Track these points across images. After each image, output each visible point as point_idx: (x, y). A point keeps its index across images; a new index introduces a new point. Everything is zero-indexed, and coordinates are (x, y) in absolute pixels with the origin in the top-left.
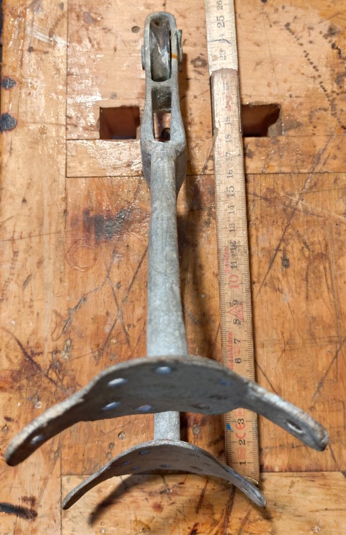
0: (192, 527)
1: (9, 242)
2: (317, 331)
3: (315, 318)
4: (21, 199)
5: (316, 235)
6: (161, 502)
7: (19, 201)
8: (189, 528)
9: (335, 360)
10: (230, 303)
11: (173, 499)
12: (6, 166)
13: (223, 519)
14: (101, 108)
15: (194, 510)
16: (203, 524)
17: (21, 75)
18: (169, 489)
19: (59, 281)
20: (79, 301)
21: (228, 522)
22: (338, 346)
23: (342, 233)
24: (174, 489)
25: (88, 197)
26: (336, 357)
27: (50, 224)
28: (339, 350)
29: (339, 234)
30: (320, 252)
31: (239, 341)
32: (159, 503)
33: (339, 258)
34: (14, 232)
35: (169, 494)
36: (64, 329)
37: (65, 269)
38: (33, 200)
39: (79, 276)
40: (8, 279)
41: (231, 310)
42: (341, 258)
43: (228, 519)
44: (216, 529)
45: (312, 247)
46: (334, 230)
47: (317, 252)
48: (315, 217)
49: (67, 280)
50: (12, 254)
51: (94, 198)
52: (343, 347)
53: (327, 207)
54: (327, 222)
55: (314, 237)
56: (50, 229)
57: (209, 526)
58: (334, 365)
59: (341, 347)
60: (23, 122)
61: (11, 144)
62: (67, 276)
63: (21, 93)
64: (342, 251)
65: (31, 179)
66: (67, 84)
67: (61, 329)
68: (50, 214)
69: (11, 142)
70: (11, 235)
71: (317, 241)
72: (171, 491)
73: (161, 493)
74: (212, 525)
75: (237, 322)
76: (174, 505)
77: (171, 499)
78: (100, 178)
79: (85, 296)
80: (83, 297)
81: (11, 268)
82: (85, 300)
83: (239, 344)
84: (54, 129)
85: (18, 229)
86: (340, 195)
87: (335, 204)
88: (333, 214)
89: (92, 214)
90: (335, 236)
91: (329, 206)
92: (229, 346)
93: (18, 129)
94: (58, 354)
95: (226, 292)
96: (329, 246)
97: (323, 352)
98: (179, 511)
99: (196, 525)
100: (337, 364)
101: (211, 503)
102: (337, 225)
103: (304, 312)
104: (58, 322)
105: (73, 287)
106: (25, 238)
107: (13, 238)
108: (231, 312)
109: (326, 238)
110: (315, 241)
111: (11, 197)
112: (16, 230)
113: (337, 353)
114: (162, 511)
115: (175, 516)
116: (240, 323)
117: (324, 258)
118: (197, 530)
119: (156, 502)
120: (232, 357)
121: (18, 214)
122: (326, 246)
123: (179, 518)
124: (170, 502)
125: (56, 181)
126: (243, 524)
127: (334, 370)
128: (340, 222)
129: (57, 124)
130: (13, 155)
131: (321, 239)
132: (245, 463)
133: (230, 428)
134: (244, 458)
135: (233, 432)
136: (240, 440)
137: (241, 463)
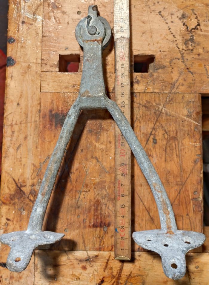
0: (101, 279)
1: (10, 126)
2: (170, 178)
3: (169, 172)
4: (17, 103)
5: (172, 127)
6: (86, 265)
7: (15, 104)
8: (100, 279)
9: (179, 194)
10: (120, 164)
11: (92, 264)
12: (9, 85)
13: (118, 275)
14: (60, 55)
15: (103, 270)
16: (107, 278)
17: (18, 36)
18: (90, 259)
19: (35, 148)
20: (45, 159)
21: (120, 277)
22: (181, 187)
23: (185, 126)
24: (93, 259)
25: (52, 102)
26: (180, 193)
27: (31, 117)
28: (181, 189)
29: (184, 126)
30: (173, 136)
31: (124, 185)
32: (85, 266)
33: (183, 140)
34: (13, 121)
35: (90, 261)
36: (37, 173)
37: (38, 141)
38: (23, 104)
39: (46, 146)
40: (9, 146)
41: (120, 168)
42: (184, 140)
43: (120, 275)
44: (114, 280)
45: (169, 133)
46: (181, 125)
47: (171, 136)
48: (171, 117)
49: (39, 147)
50: (11, 132)
51: (55, 104)
52: (183, 187)
53: (178, 112)
54: (177, 120)
55: (170, 128)
56: (31, 120)
57: (110, 278)
58: (178, 196)
59: (182, 187)
60: (19, 62)
61: (12, 73)
62: (40, 145)
63: (18, 46)
64: (185, 136)
65: (22, 93)
66: (42, 42)
67: (36, 173)
68: (31, 112)
69: (12, 72)
70: (11, 122)
71: (172, 130)
72: (91, 260)
73: (86, 260)
74: (112, 278)
75: (123, 175)
76: (92, 267)
77: (91, 264)
78: (58, 93)
79: (49, 156)
80: (47, 157)
81: (10, 140)
82: (48, 158)
83: (123, 187)
84: (35, 66)
85: (15, 120)
86: (185, 106)
87: (182, 110)
88: (181, 116)
89: (53, 112)
90: (181, 128)
91: (179, 111)
92: (118, 188)
93: (16, 65)
94: (34, 187)
95: (118, 158)
96: (178, 133)
97: (173, 190)
98: (95, 270)
99: (104, 278)
100: (180, 196)
101: (112, 267)
102: (183, 121)
103: (164, 168)
104: (34, 170)
105: (43, 151)
106: (18, 124)
107: (12, 124)
108: (120, 169)
109: (177, 129)
110: (171, 130)
111: (12, 102)
112: (13, 120)
113: (180, 190)
114: (86, 270)
115: (93, 273)
116: (124, 176)
117: (175, 139)
118: (104, 280)
119: (83, 265)
120: (120, 193)
121: (15, 112)
122: (177, 133)
123: (95, 274)
124: (91, 265)
125: (35, 94)
126: (128, 278)
127: (178, 200)
128: (185, 120)
129: (36, 63)
130: (13, 79)
131: (174, 129)
132: (124, 249)
133: (117, 231)
134: (124, 247)
135: (118, 233)
136: (122, 237)
137: (122, 249)
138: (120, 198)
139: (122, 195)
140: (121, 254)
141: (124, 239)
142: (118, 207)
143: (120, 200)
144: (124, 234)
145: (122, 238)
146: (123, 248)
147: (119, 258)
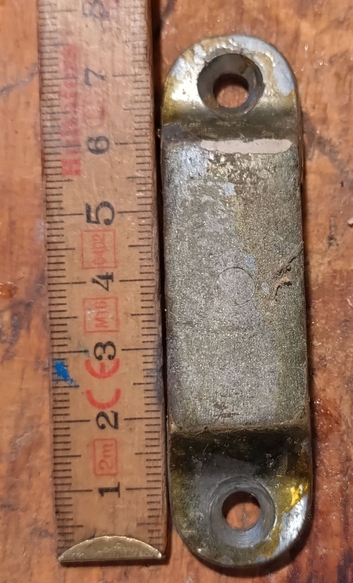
31: (103, 78)
92: (67, 96)
132: (117, 490)
133: (66, 377)
134: (114, 475)
135: (77, 387)
136: (102, 414)
137: (102, 491)
138: (76, 162)
139: (90, 140)
140: (101, 522)
141: (116, 427)
142: (69, 221)
143: (78, 172)
144: (118, 393)
145: (102, 421)
146: (110, 483)
147: (90, 546)
